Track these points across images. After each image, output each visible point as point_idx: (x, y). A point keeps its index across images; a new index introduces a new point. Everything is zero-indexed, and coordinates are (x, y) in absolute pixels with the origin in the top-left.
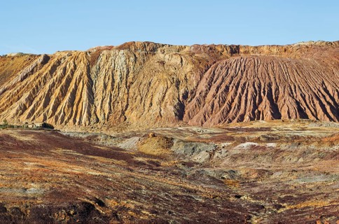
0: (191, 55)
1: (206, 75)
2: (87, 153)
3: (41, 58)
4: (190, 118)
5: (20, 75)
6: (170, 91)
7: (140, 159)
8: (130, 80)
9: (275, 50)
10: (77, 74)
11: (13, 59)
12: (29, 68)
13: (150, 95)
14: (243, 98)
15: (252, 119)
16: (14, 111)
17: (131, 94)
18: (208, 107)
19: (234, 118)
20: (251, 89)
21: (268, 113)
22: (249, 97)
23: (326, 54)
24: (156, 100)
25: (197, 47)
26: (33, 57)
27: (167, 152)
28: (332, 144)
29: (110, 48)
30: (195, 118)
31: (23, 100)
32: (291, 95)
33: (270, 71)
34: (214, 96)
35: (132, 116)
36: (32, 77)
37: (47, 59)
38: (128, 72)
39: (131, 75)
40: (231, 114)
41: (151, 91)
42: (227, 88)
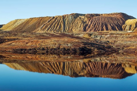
0: (87, 16)
1: (90, 21)
2: (72, 38)
3: (52, 17)
4: (87, 30)
5: (48, 21)
6: (82, 24)
7: (84, 39)
8: (73, 22)
9: (106, 15)
10: (61, 21)
11: (46, 18)
12: (49, 20)
13: (77, 25)
14: (99, 26)
15: (101, 31)
16: (46, 30)
17: (73, 25)
18: (91, 28)
19: (97, 30)
20: (101, 24)
21: (105, 29)
22: (101, 26)
23: (118, 15)
24: (79, 26)
25: (88, 14)
26: (50, 17)
27: (90, 37)
28: (129, 35)
29: (68, 15)
30: (88, 31)
31: (48, 27)
32: (110, 25)
33: (105, 20)
34: (92, 25)
35: (73, 30)
36: (50, 22)
37: (54, 17)
38: (72, 20)
39: (73, 21)
40: (97, 29)
41: (78, 24)
42: (95, 23)
